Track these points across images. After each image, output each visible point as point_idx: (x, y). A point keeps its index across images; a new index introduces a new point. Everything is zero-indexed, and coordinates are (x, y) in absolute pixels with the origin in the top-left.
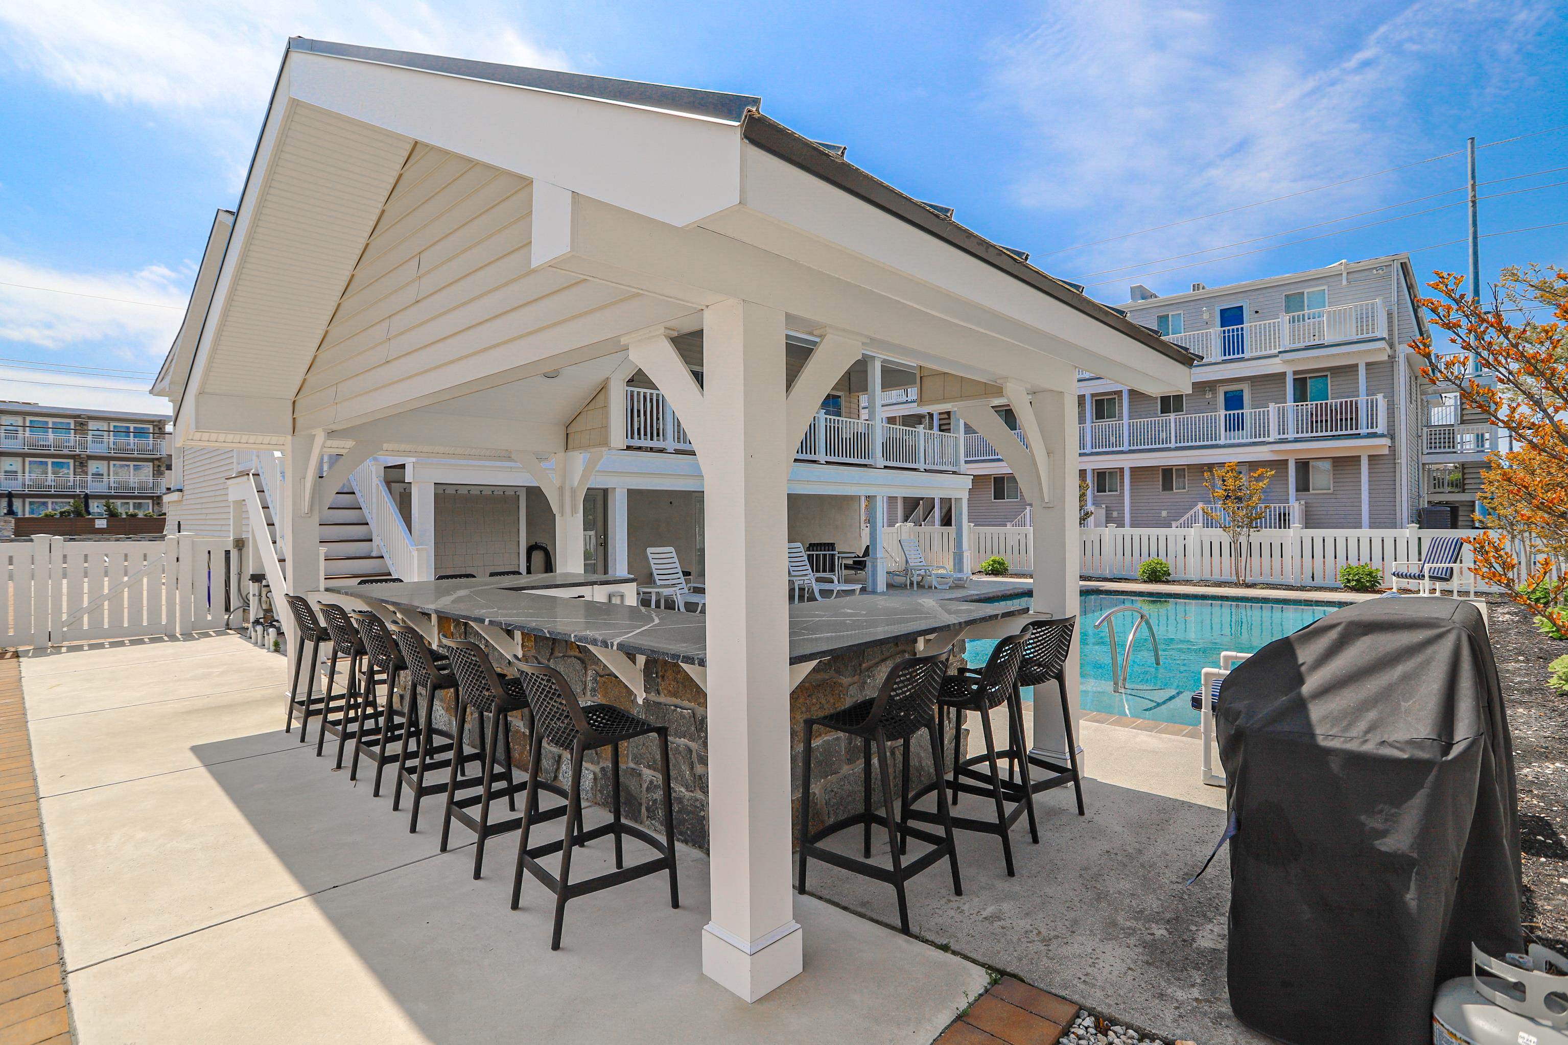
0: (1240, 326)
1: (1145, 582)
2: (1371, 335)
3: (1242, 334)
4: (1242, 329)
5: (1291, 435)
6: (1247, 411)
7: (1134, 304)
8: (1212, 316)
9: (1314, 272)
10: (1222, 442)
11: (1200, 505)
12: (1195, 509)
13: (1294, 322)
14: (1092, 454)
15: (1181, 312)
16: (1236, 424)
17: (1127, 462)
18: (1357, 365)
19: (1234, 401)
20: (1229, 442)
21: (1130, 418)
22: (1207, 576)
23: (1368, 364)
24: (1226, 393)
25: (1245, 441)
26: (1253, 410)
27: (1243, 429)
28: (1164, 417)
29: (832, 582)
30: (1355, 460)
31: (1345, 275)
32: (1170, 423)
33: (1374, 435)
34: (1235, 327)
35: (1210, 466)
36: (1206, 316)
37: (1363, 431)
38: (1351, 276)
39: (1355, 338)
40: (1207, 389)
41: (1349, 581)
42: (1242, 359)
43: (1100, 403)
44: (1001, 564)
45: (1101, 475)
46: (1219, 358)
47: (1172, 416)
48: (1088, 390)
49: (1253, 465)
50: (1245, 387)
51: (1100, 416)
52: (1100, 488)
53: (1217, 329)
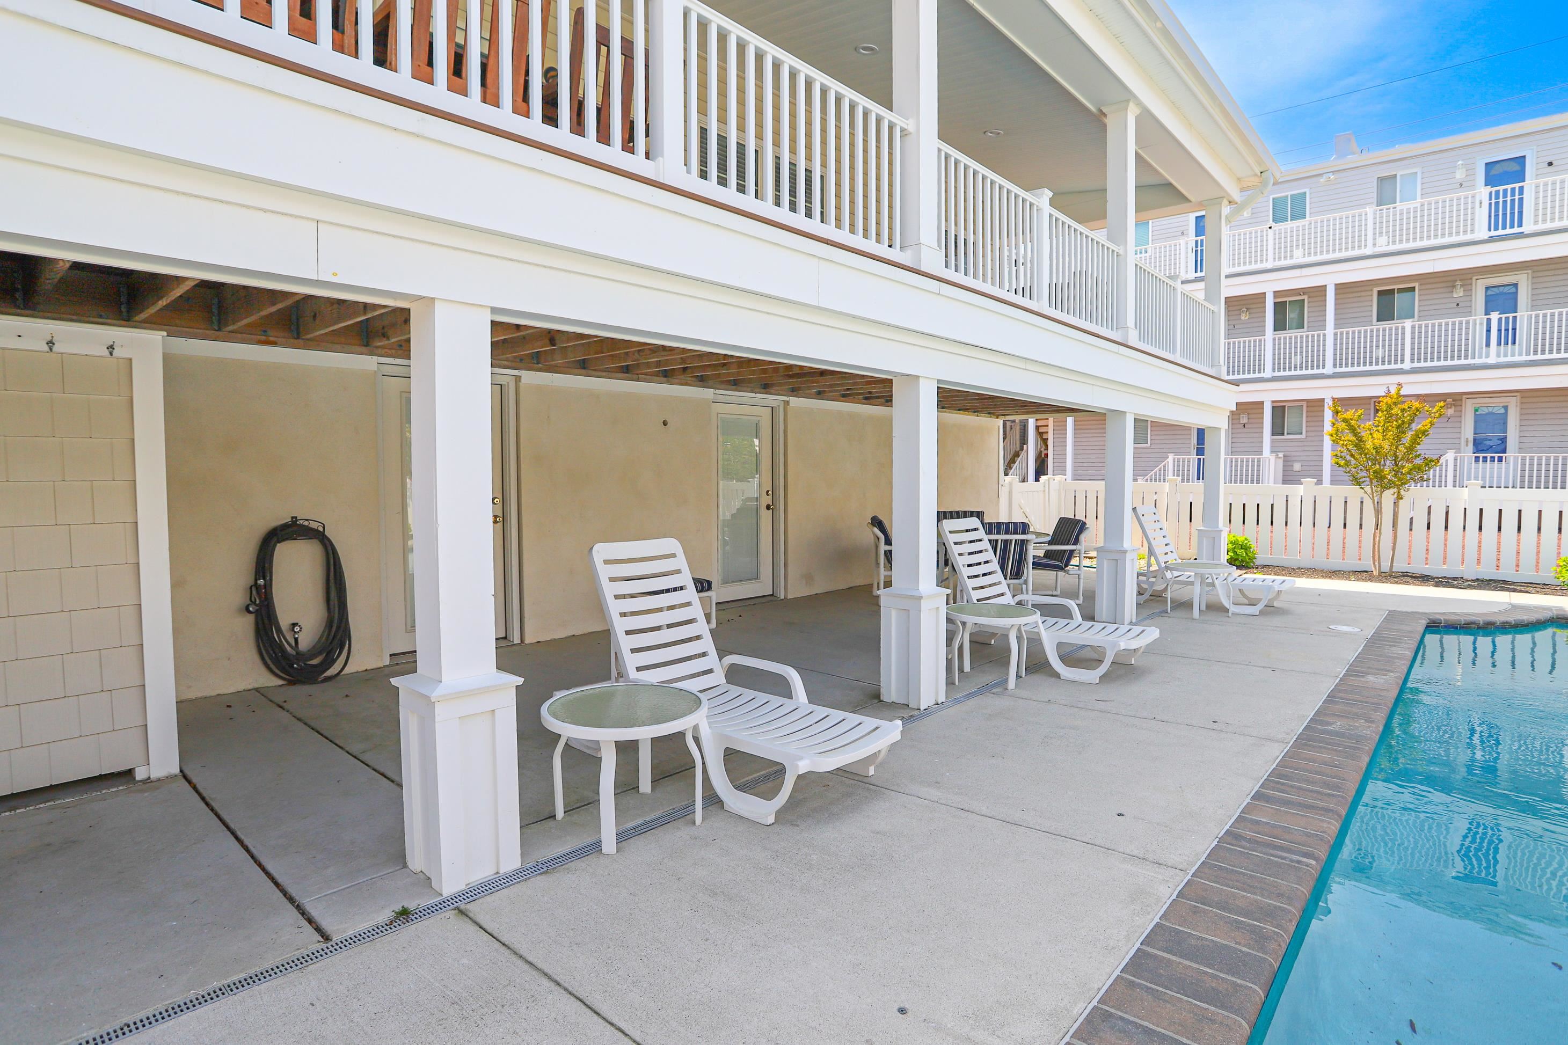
0: (1517, 185)
3: (1521, 200)
4: (1521, 189)
6: (1523, 314)
7: (1340, 161)
8: (1470, 172)
10: (1492, 360)
11: (1450, 455)
14: (1274, 379)
15: (1419, 170)
16: (1508, 336)
17: (1328, 391)
19: (1502, 300)
20: (1503, 359)
21: (1337, 326)
24: (1487, 288)
25: (1520, 359)
26: (1534, 313)
27: (1514, 343)
28: (1386, 326)
32: (1403, 334)
34: (1509, 187)
35: (1458, 397)
36: (1460, 175)
40: (1459, 283)
42: (1521, 235)
43: (1280, 308)
44: (1245, 548)
45: (1279, 410)
46: (1483, 234)
47: (1408, 324)
48: (1269, 286)
49: (1527, 396)
50: (1524, 281)
51: (1279, 325)
52: (1278, 429)
53: (1483, 192)
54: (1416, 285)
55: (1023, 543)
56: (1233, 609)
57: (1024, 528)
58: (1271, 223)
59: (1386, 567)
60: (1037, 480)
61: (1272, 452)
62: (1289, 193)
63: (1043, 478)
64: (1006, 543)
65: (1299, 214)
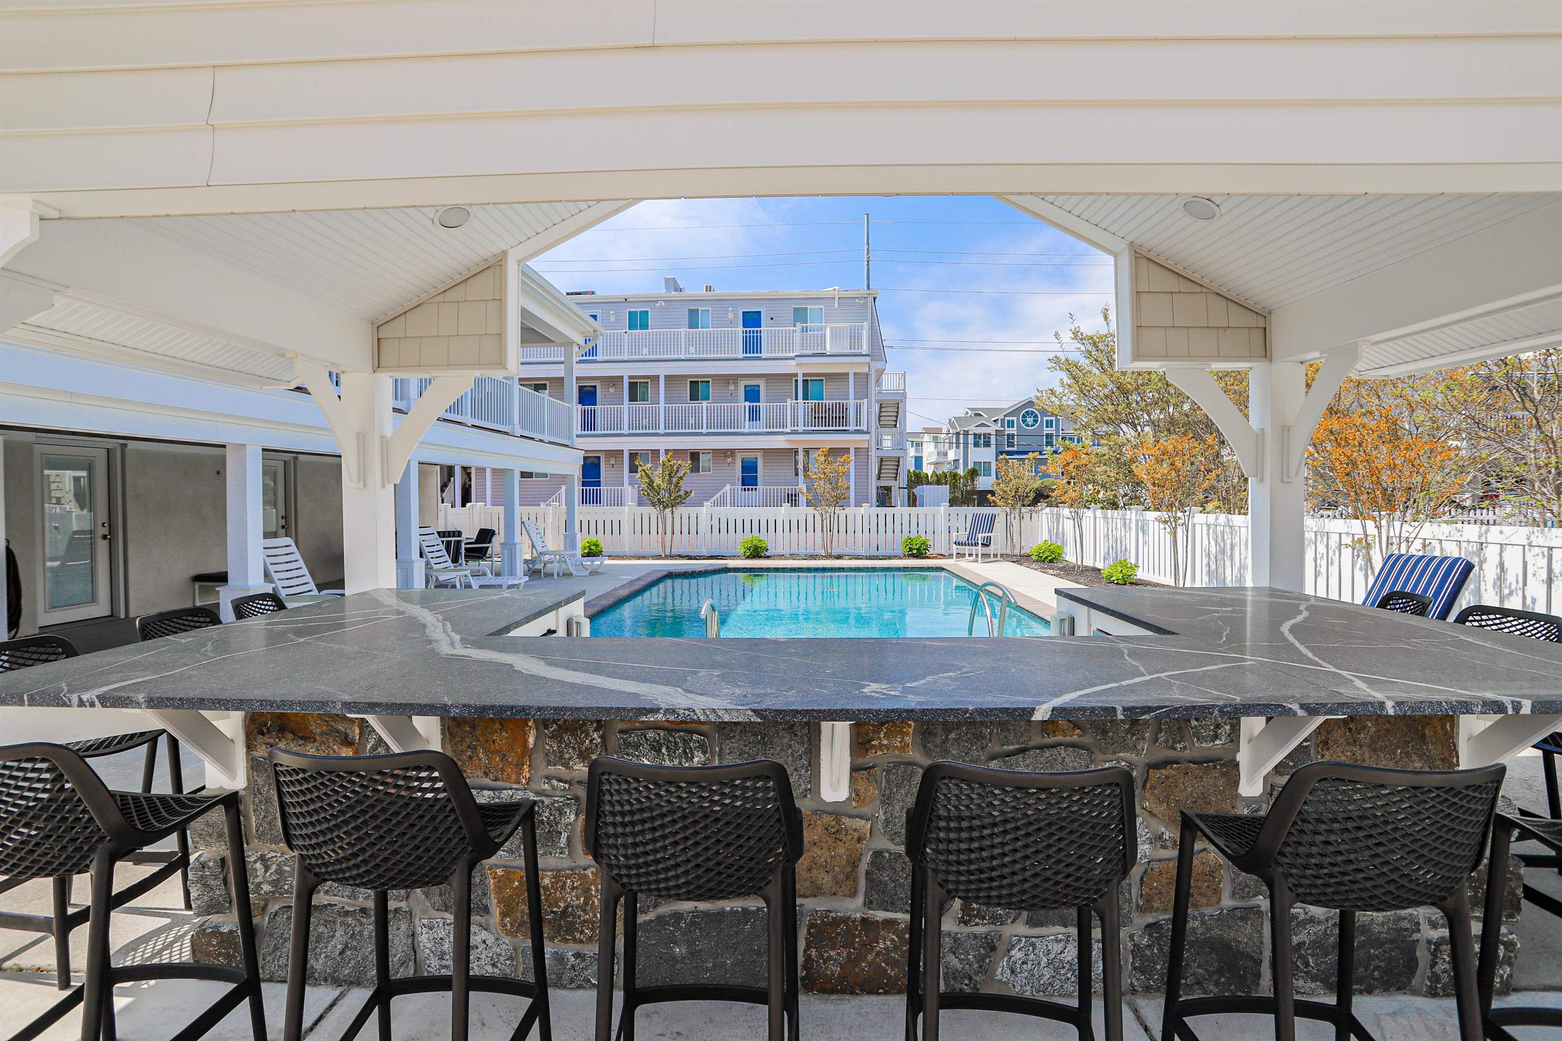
0: (758, 329)
1: (748, 558)
2: (856, 351)
3: (760, 336)
4: (760, 332)
5: (801, 428)
6: (762, 405)
7: (668, 295)
8: (736, 316)
9: (813, 293)
10: (747, 430)
11: (728, 487)
12: (724, 490)
13: (803, 331)
15: (710, 309)
16: (754, 415)
17: (661, 445)
18: (847, 374)
19: (752, 395)
20: (751, 430)
21: (668, 400)
22: (794, 550)
23: (855, 374)
24: (745, 386)
25: (762, 430)
26: (768, 404)
28: (694, 404)
29: (485, 574)
30: (846, 450)
31: (837, 299)
32: (703, 410)
33: (858, 432)
34: (754, 329)
36: (731, 316)
37: (852, 428)
38: (842, 301)
39: (848, 351)
40: (731, 382)
41: (911, 549)
42: (760, 358)
43: (633, 386)
44: (597, 545)
45: (633, 455)
46: (741, 355)
47: (704, 404)
48: (626, 371)
49: (767, 452)
50: (762, 383)
51: (633, 398)
52: (633, 469)
53: (740, 329)
54: (710, 380)
55: (459, 542)
56: (575, 573)
57: (459, 534)
58: (627, 330)
59: (668, 552)
60: (463, 505)
61: (630, 484)
62: (639, 310)
63: (468, 505)
64: (449, 543)
65: (645, 326)
